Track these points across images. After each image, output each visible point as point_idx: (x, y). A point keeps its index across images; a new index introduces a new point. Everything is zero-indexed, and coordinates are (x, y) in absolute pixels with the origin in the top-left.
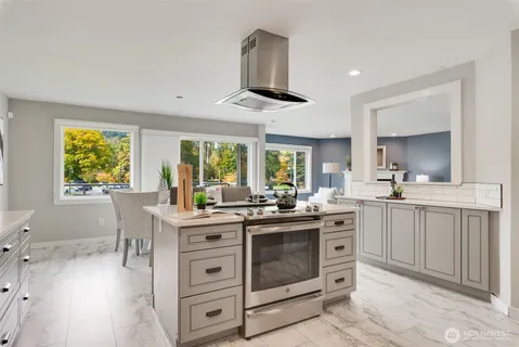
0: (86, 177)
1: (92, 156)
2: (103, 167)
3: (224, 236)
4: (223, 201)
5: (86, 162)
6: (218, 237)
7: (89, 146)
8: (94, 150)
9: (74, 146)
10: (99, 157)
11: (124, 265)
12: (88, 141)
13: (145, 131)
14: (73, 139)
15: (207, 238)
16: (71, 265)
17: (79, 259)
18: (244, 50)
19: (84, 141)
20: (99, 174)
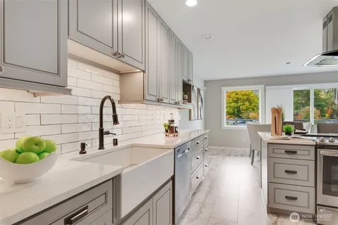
0: (244, 115)
1: (247, 103)
2: (253, 110)
3: (298, 152)
4: (318, 132)
5: (244, 107)
6: (294, 152)
7: (245, 97)
8: (248, 100)
9: (237, 98)
10: (250, 104)
11: (252, 164)
12: (245, 95)
13: (267, 87)
14: (237, 94)
15: (286, 152)
16: (227, 159)
17: (231, 157)
18: (325, 25)
19: (242, 95)
20: (251, 114)
